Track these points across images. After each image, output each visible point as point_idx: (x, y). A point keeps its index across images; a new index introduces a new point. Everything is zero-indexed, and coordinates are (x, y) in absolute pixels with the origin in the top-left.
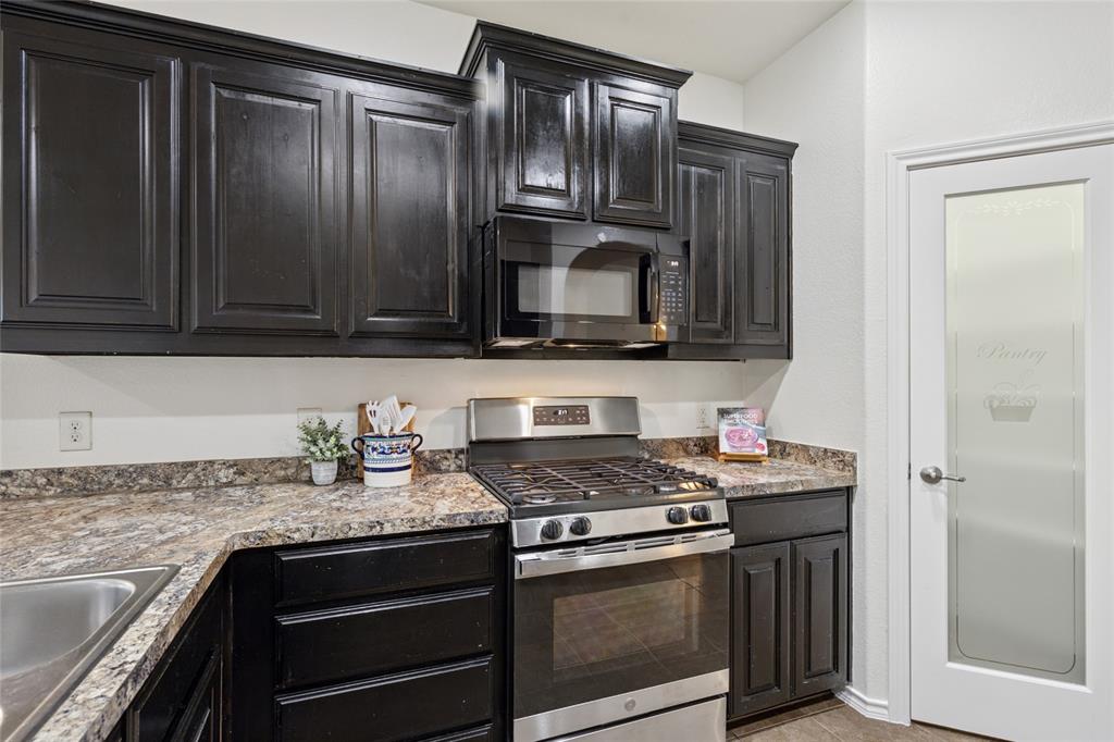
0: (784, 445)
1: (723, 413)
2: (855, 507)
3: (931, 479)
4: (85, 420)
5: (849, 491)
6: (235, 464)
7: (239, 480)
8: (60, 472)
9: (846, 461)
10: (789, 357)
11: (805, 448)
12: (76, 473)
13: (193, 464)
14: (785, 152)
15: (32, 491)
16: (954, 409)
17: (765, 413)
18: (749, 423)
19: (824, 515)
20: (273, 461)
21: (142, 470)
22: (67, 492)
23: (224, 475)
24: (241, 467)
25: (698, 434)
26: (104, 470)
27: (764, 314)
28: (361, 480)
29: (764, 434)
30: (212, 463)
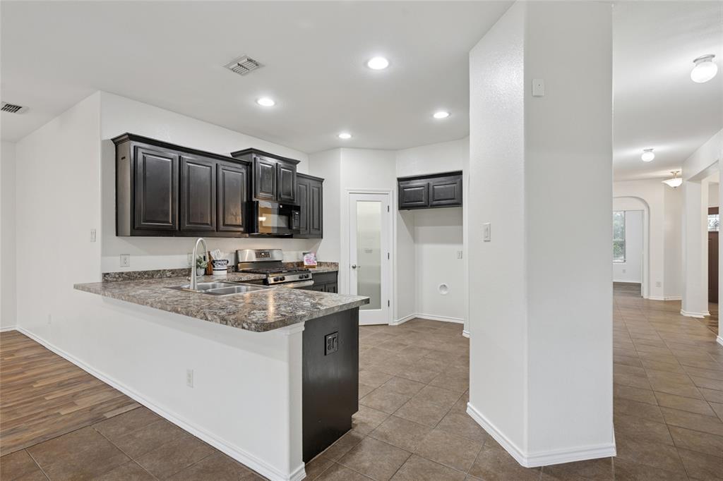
0: (321, 263)
1: (304, 254)
2: (338, 276)
3: (354, 267)
4: (127, 256)
5: (337, 272)
6: (171, 270)
7: (173, 275)
8: (122, 273)
9: (336, 265)
10: (322, 238)
11: (326, 263)
12: (127, 274)
13: (160, 271)
14: (321, 181)
15: (115, 279)
16: (358, 251)
17: (315, 253)
18: (312, 256)
19: (331, 278)
20: (182, 270)
21: (145, 272)
22: (124, 279)
23: (169, 274)
24: (173, 271)
25: (296, 261)
26: (135, 273)
27: (316, 226)
28: (211, 274)
29: (316, 260)
30: (165, 270)
